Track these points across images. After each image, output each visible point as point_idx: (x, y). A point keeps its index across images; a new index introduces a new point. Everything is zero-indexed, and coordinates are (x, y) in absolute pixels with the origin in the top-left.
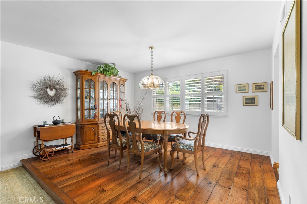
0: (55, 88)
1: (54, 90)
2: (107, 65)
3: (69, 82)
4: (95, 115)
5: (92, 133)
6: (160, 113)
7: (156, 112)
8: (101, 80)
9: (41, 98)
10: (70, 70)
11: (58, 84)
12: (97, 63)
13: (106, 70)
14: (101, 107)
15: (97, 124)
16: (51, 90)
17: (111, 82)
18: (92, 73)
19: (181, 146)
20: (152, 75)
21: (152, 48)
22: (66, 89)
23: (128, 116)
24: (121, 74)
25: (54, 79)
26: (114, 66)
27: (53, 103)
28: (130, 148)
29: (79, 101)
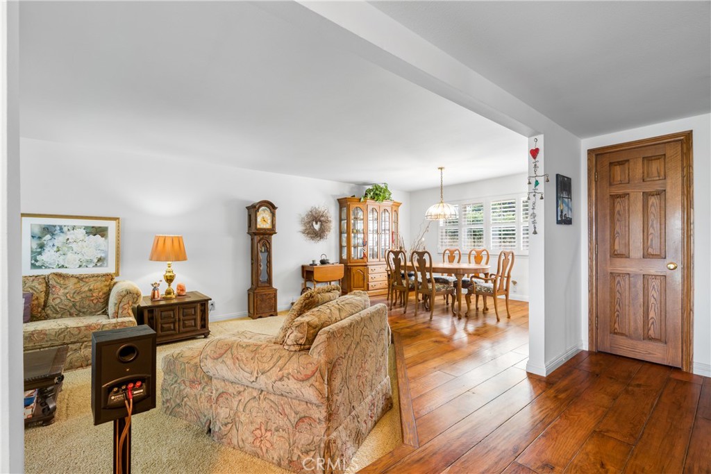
0: (320, 221)
1: (319, 223)
2: (377, 188)
3: (332, 213)
4: (364, 254)
5: (361, 278)
6: (452, 252)
7: (445, 251)
8: (370, 208)
9: (308, 234)
10: (333, 196)
11: (322, 216)
12: (362, 184)
13: (377, 194)
14: (370, 244)
15: (366, 266)
16: (316, 223)
17: (382, 209)
18: (360, 199)
19: (478, 288)
20: (442, 202)
21: (441, 169)
22: (330, 221)
23: (417, 253)
24: (395, 197)
25: (320, 210)
26: (386, 187)
27: (318, 239)
28: (418, 289)
29: (345, 236)
